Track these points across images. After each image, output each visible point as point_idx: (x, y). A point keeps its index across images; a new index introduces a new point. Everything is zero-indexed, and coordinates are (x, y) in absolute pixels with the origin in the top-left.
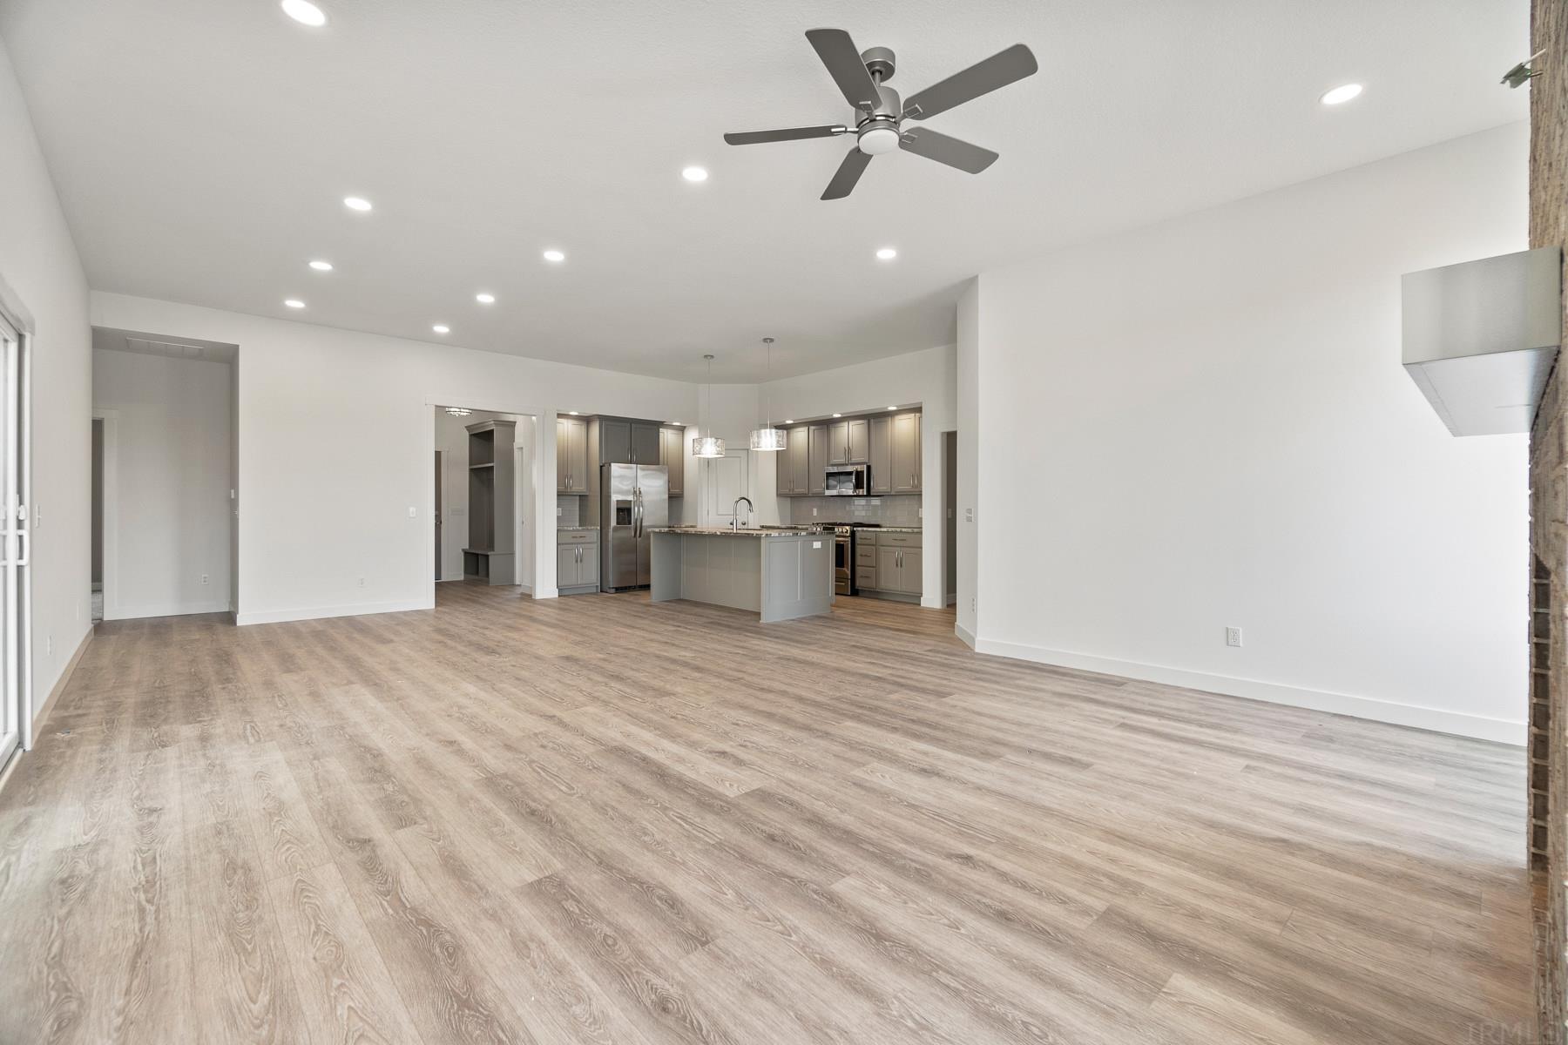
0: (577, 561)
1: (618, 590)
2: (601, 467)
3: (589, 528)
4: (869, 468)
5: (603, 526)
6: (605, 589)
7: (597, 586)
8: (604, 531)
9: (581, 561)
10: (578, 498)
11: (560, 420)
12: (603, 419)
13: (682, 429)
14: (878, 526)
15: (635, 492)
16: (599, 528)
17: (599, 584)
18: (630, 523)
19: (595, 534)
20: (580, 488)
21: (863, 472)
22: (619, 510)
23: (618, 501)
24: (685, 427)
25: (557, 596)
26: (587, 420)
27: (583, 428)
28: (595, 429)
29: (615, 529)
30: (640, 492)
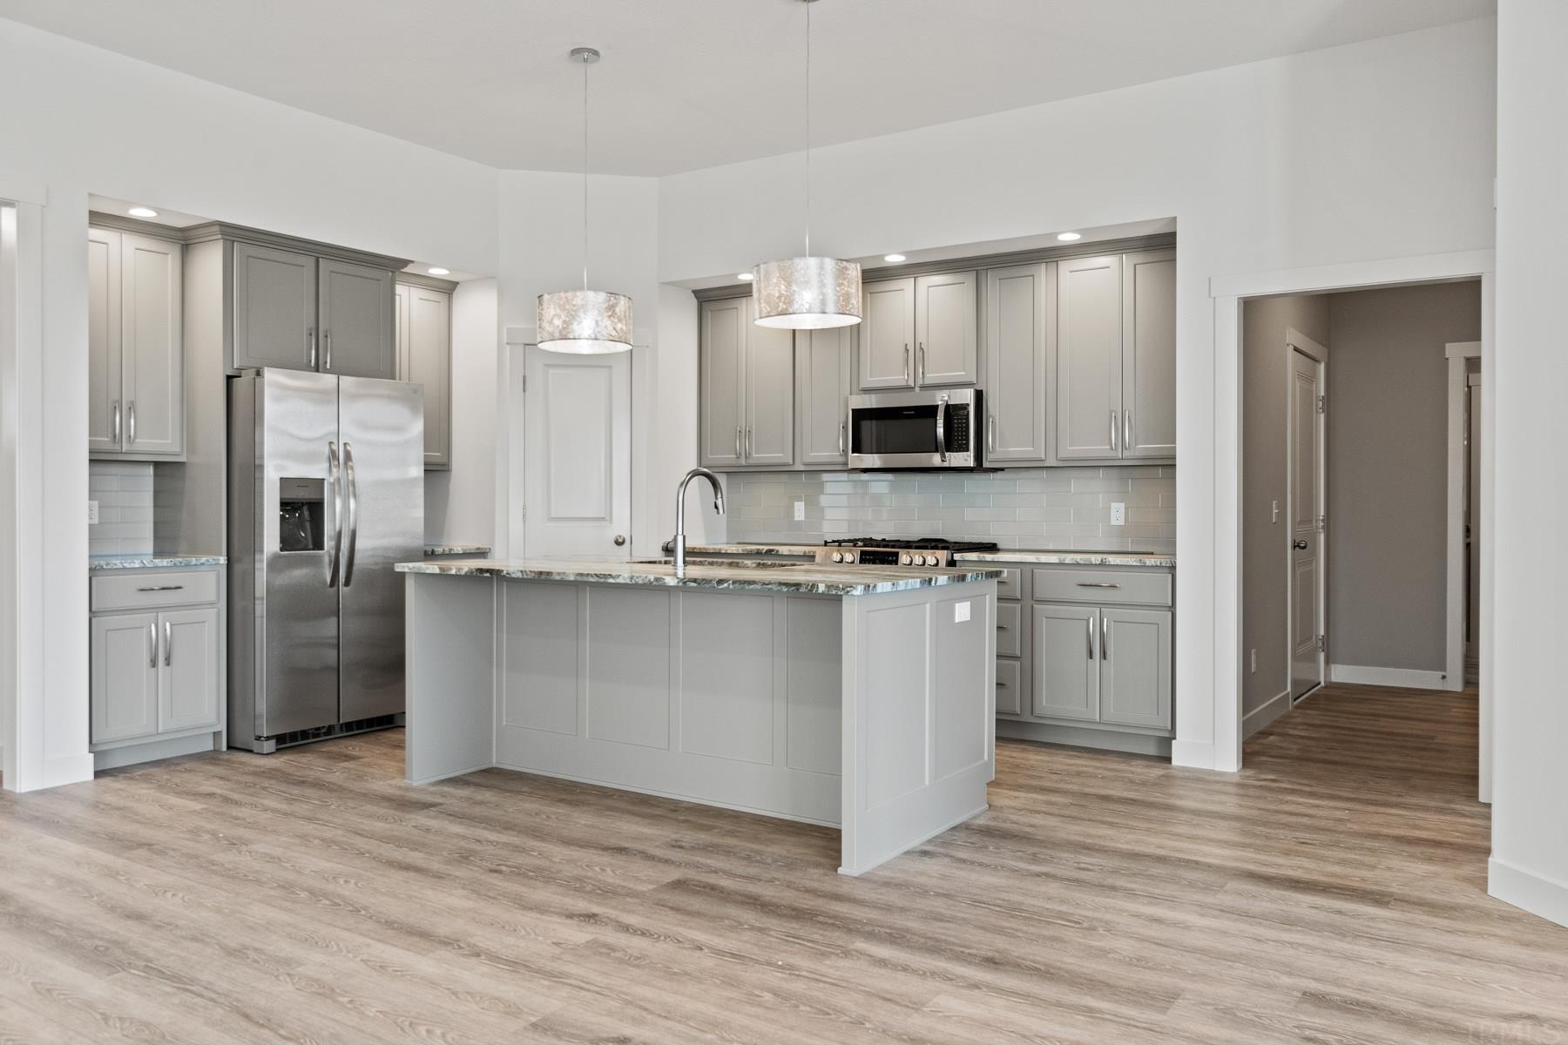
0: (154, 663)
1: (287, 742)
2: (229, 378)
3: (194, 561)
4: (979, 396)
5: (236, 553)
6: (241, 738)
7: (216, 735)
8: (237, 568)
9: (168, 662)
10: (150, 470)
11: (97, 233)
12: (233, 235)
13: (448, 289)
14: (992, 548)
15: (333, 455)
16: (223, 560)
17: (223, 727)
18: (319, 545)
19: (212, 577)
20: (163, 441)
21: (965, 407)
22: (286, 505)
23: (284, 482)
24: (454, 285)
25: (89, 775)
26: (184, 240)
27: (171, 260)
28: (210, 263)
29: (274, 563)
30: (348, 456)
